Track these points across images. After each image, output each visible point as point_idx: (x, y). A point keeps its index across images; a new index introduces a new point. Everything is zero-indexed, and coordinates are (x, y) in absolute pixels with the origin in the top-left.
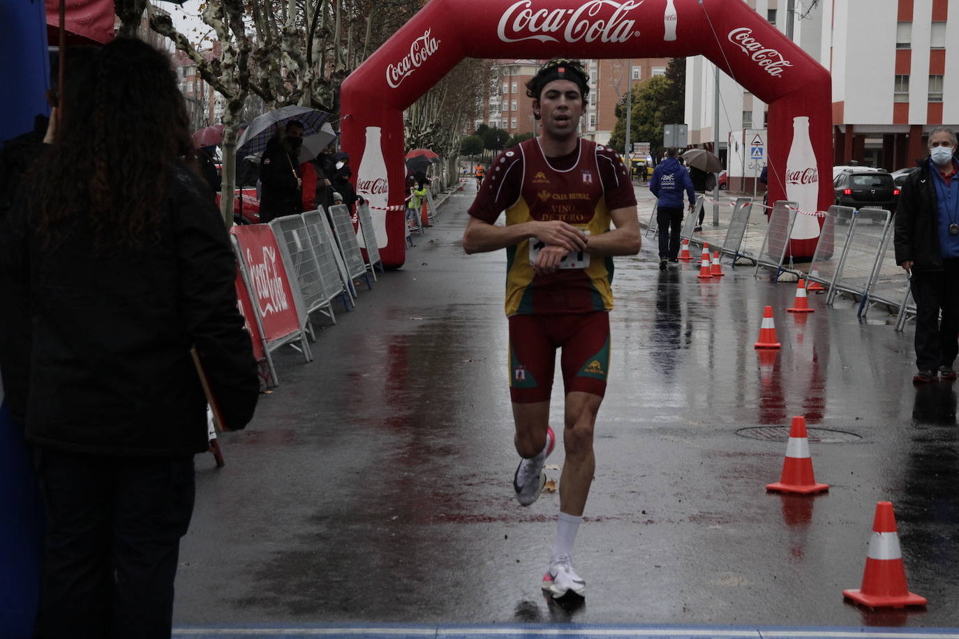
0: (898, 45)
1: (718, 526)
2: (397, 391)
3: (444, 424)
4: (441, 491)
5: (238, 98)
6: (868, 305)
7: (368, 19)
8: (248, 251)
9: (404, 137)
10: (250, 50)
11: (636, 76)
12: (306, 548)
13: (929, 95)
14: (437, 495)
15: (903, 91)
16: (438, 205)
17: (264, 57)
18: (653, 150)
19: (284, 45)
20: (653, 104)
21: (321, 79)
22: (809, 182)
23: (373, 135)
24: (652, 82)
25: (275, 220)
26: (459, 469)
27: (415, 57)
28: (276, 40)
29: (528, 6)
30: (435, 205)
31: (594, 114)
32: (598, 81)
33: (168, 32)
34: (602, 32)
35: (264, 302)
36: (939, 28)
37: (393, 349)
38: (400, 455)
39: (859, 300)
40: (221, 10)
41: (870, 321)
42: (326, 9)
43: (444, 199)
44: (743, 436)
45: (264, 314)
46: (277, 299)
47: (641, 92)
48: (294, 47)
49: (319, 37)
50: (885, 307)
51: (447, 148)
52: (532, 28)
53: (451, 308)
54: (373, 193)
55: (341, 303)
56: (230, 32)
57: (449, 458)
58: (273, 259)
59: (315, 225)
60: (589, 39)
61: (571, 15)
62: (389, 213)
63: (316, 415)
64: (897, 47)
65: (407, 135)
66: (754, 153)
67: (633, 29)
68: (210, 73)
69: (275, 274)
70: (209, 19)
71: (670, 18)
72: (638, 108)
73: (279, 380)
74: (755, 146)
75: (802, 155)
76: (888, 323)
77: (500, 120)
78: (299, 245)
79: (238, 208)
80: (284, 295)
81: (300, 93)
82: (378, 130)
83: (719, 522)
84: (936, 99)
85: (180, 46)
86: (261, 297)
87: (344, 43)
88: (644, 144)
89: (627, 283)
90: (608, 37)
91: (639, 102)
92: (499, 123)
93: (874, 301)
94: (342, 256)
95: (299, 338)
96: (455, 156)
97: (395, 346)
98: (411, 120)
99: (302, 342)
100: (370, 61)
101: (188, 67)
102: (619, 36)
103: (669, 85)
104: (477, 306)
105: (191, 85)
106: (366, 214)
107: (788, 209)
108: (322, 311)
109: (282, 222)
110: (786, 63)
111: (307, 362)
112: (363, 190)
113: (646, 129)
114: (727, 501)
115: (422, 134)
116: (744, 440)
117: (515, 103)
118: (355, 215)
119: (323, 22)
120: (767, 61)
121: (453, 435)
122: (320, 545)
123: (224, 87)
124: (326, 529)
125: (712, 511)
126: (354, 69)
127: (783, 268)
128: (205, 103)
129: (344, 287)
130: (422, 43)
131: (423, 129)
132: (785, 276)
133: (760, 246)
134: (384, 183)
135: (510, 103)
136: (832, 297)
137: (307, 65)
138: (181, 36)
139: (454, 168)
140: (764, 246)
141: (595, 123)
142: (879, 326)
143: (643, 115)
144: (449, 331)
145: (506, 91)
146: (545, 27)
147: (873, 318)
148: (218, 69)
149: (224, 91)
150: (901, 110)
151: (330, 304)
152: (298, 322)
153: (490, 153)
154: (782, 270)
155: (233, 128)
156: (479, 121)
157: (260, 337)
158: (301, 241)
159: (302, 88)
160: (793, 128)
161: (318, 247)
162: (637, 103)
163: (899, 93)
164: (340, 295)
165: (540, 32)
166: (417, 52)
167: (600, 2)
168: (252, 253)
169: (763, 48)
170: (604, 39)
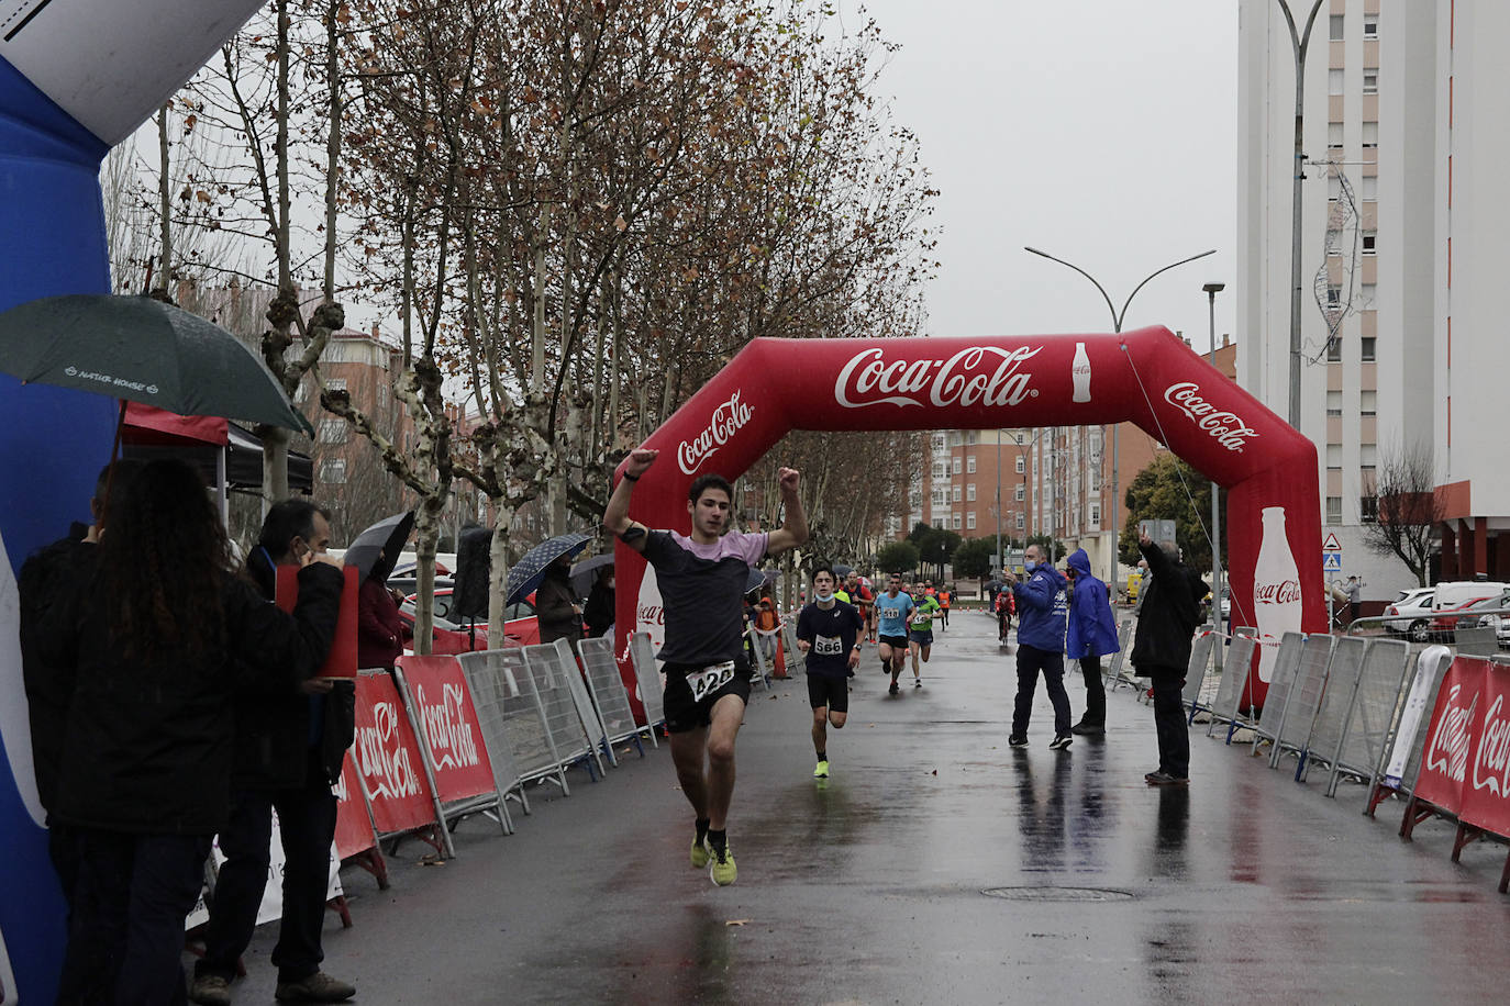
5: (437, 494)
8: (420, 687)
19: (525, 420)
21: (592, 463)
22: (1288, 601)
25: (467, 654)
27: (718, 429)
29: (877, 356)
31: (1098, 504)
33: (344, 411)
34: (984, 392)
35: (439, 753)
40: (417, 380)
45: (439, 768)
46: (461, 750)
48: (540, 421)
49: (579, 405)
52: (884, 388)
54: (660, 623)
58: (459, 701)
59: (546, 664)
60: (965, 401)
61: (939, 368)
67: (1029, 386)
68: (400, 464)
69: (461, 719)
70: (401, 392)
71: (1082, 370)
72: (1162, 493)
73: (456, 850)
75: (1276, 563)
77: (949, 517)
78: (514, 688)
80: (474, 748)
81: (540, 485)
85: (361, 430)
86: (435, 747)
90: (993, 398)
91: (1163, 485)
92: (947, 520)
95: (494, 804)
99: (500, 809)
100: (654, 437)
102: (1008, 396)
108: (545, 778)
110: (1249, 432)
111: (505, 835)
112: (645, 620)
117: (973, 489)
120: (1222, 428)
123: (417, 480)
127: (1238, 722)
129: (592, 750)
132: (1240, 735)
135: (964, 489)
136: (1277, 757)
138: (362, 416)
141: (1100, 518)
143: (1169, 505)
145: (957, 471)
146: (902, 385)
149: (417, 487)
151: (560, 769)
152: (493, 781)
153: (934, 569)
154: (1237, 725)
155: (430, 535)
156: (915, 518)
157: (432, 795)
158: (518, 684)
159: (542, 479)
160: (1262, 523)
161: (549, 692)
162: (1160, 486)
164: (582, 759)
165: (896, 393)
166: (721, 423)
167: (981, 350)
168: (425, 690)
169: (1214, 411)
170: (988, 401)
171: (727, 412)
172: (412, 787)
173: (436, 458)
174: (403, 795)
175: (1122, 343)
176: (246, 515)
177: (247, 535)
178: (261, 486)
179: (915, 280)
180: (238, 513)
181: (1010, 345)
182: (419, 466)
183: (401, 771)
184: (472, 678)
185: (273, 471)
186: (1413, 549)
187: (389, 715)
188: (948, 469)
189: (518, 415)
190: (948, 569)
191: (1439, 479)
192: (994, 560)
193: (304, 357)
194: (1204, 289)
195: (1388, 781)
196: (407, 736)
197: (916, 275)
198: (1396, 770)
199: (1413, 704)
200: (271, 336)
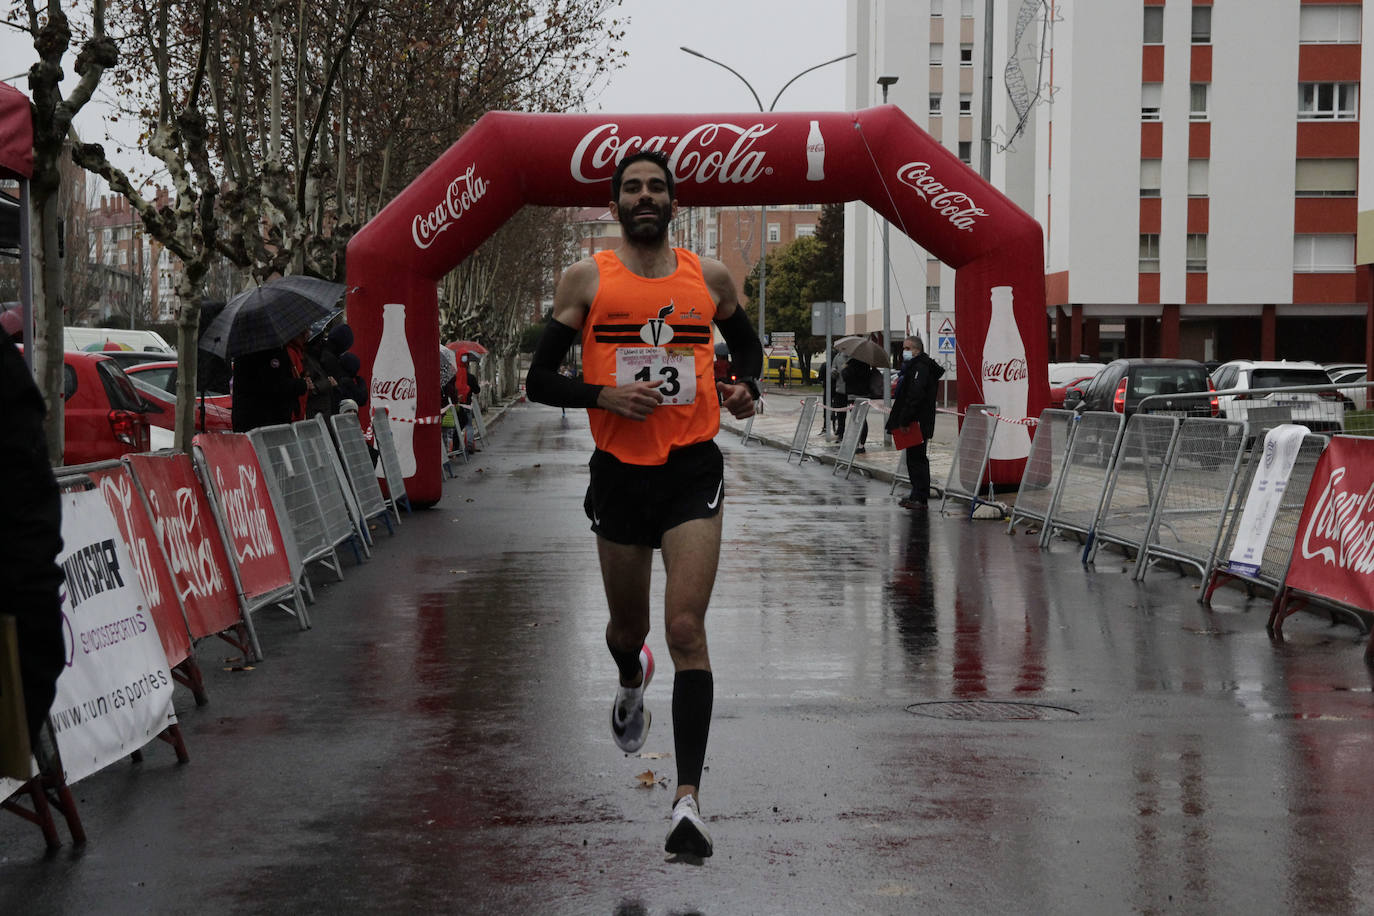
0: (1143, 192)
1: (876, 825)
2: (432, 665)
3: (500, 705)
4: (494, 788)
5: (200, 260)
6: (1097, 547)
7: (385, 153)
8: (218, 469)
9: (438, 324)
10: (216, 191)
11: (774, 237)
12: (307, 861)
13: (1188, 262)
14: (489, 793)
15: (1151, 256)
16: (489, 422)
17: (236, 202)
18: (800, 342)
19: (264, 188)
20: (798, 277)
21: (318, 237)
22: (1015, 379)
23: (394, 316)
24: (797, 245)
25: (254, 430)
26: (520, 760)
27: (453, 203)
28: (253, 181)
29: (613, 131)
30: (485, 421)
32: (719, 245)
33: (99, 167)
34: (719, 169)
35: (241, 542)
36: (1198, 168)
37: (424, 612)
38: (438, 745)
39: (1085, 540)
40: (175, 136)
41: (1099, 569)
42: (324, 140)
43: (497, 414)
44: (915, 714)
45: (241, 560)
46: (259, 539)
47: (780, 259)
48: (279, 191)
49: (315, 176)
50: (1121, 549)
51: (501, 343)
53: (509, 556)
54: (394, 399)
55: (350, 550)
56: (188, 167)
57: (507, 748)
58: (254, 483)
59: (312, 441)
60: (701, 178)
61: (675, 144)
62: (417, 427)
63: (317, 696)
64: (1141, 194)
65: (443, 321)
66: (943, 346)
67: (763, 163)
68: (159, 225)
69: (257, 504)
70: (158, 149)
71: (816, 149)
72: (777, 282)
73: (262, 652)
74: (943, 336)
75: (1004, 341)
76: (1125, 571)
78: (289, 467)
79: (199, 423)
80: (270, 536)
81: (286, 255)
82: (401, 308)
83: (878, 820)
84: (1198, 268)
85: (116, 186)
86: (236, 536)
87: (351, 189)
88: (786, 334)
89: (759, 522)
90: (728, 176)
91: (777, 275)
93: (1104, 541)
94: (351, 487)
95: (291, 596)
96: (514, 354)
97: (427, 608)
98: (448, 299)
99: (296, 602)
100: (387, 211)
101: (119, 228)
102: (743, 173)
103: (820, 250)
104: (544, 555)
105: (125, 254)
106: (385, 427)
107: (984, 415)
108: (323, 562)
109: (265, 435)
110: (979, 212)
111: (302, 630)
112: (380, 394)
113: (788, 313)
114: (891, 793)
115: (465, 319)
116: (917, 718)
118: (369, 429)
119: (319, 156)
120: (953, 208)
121: (513, 718)
122: (327, 857)
123: (178, 244)
124: (334, 838)
125: (869, 806)
126: (366, 223)
127: (979, 499)
128: (145, 280)
129: (355, 531)
130: (462, 185)
131: (466, 312)
132: (983, 511)
133: (947, 470)
134: (410, 384)
136: (1048, 536)
137: (298, 214)
138: (117, 173)
139: (512, 372)
140: (952, 469)
142: (1112, 574)
143: (784, 293)
144: (508, 587)
147: (1103, 565)
148: (169, 221)
149: (180, 251)
150: (1149, 283)
151: (334, 552)
152: (289, 572)
154: (978, 503)
155: (193, 303)
157: (236, 591)
158: (292, 462)
159: (292, 248)
160: (991, 303)
161: (317, 471)
162: (775, 276)
163: (1146, 259)
164: (348, 540)
166: (456, 197)
167: (716, 127)
168: (223, 473)
169: (946, 190)
170: (723, 178)
172: (216, 582)
174: (211, 593)
175: (855, 122)
181: (746, 122)
183: (206, 565)
184: (260, 456)
185: (42, 224)
187: (191, 501)
193: (74, 96)
194: (879, 82)
195: (1234, 567)
196: (208, 526)
197: (604, 64)
198: (1246, 556)
199: (1262, 486)
200: (40, 68)
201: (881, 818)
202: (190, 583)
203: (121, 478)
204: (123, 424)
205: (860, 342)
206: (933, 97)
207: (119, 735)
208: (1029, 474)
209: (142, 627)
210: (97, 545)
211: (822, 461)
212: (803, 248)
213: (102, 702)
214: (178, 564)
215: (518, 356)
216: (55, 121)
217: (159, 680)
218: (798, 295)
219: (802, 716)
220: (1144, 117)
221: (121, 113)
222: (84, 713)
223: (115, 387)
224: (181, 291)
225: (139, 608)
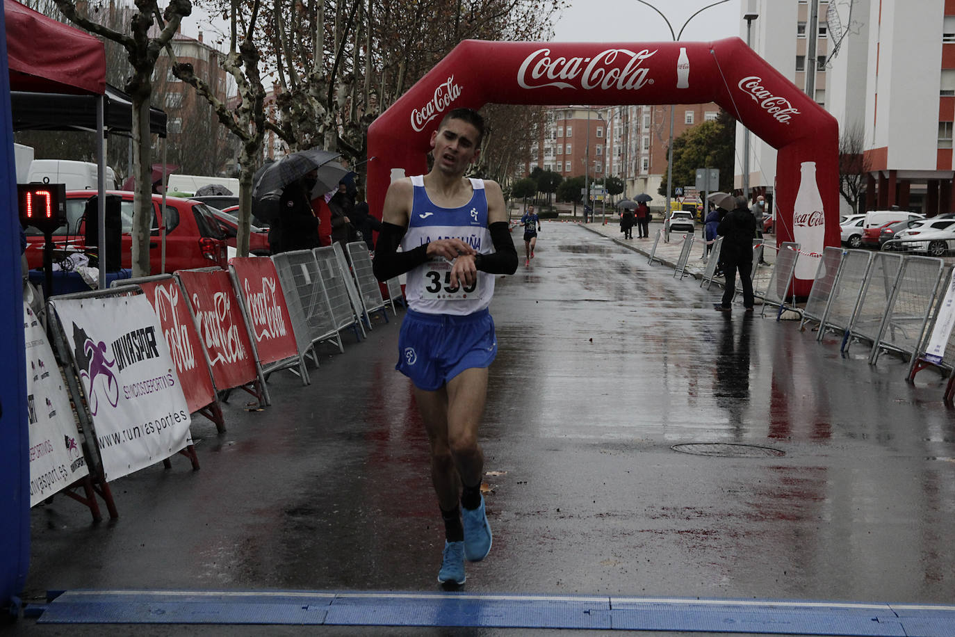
0: (942, 92)
1: (619, 522)
5: (254, 140)
6: (850, 341)
7: (400, 65)
8: (246, 280)
11: (689, 120)
15: (947, 137)
17: (286, 101)
20: (704, 148)
21: (352, 122)
22: (816, 225)
27: (438, 101)
29: (546, 54)
31: (647, 158)
32: (651, 125)
33: (189, 79)
34: (618, 80)
35: (260, 328)
38: (360, 463)
39: (843, 336)
40: (239, 58)
41: (850, 355)
44: (677, 451)
45: (259, 339)
46: (275, 326)
47: (692, 136)
48: (321, 92)
52: (550, 76)
55: (351, 335)
58: (273, 289)
60: (605, 86)
61: (588, 63)
64: (941, 94)
67: (648, 76)
68: (228, 117)
69: (274, 302)
70: (228, 67)
71: (683, 66)
72: (689, 152)
73: (271, 399)
75: (808, 199)
77: (555, 164)
78: (308, 278)
80: (283, 323)
82: (402, 171)
83: (621, 518)
85: (200, 92)
86: (257, 324)
88: (692, 188)
90: (623, 85)
91: (690, 147)
92: (553, 166)
93: (855, 337)
95: (297, 363)
99: (300, 367)
100: (395, 106)
102: (634, 83)
103: (720, 130)
107: (789, 250)
108: (329, 340)
109: (289, 256)
110: (794, 111)
111: (304, 385)
116: (677, 454)
117: (570, 147)
120: (776, 108)
123: (240, 130)
125: (619, 510)
127: (785, 306)
129: (356, 318)
130: (445, 89)
132: (787, 315)
135: (565, 147)
136: (822, 333)
137: (328, 109)
138: (201, 83)
141: (648, 166)
142: (861, 360)
143: (693, 159)
145: (560, 135)
146: (563, 74)
147: (854, 353)
149: (241, 134)
150: (945, 156)
151: (338, 334)
152: (296, 347)
153: (544, 196)
154: (784, 308)
155: (249, 169)
156: (534, 164)
157: (254, 359)
158: (310, 275)
159: (323, 131)
160: (800, 172)
161: (330, 280)
162: (688, 147)
163: (943, 139)
164: (352, 326)
165: (558, 79)
166: (441, 97)
167: (616, 51)
168: (250, 282)
169: (772, 96)
170: (620, 86)
171: (445, 90)
172: (240, 354)
173: (253, 115)
174: (235, 361)
175: (711, 49)
176: (119, 151)
177: (120, 164)
178: (130, 131)
179: (556, 8)
180: (114, 150)
181: (636, 48)
182: (240, 120)
183: (233, 342)
184: (281, 272)
185: (139, 118)
186: (850, 190)
187: (225, 301)
188: (555, 134)
189: (304, 88)
190: (554, 196)
191: (867, 146)
192: (584, 191)
193: (162, 36)
194: (745, 18)
195: (928, 358)
196: (237, 316)
197: (557, 5)
198: (936, 350)
199: (949, 303)
200: (138, 17)
201: (624, 517)
202: (219, 354)
203: (171, 286)
204: (208, 246)
205: (725, 197)
206: (801, 25)
207: (148, 451)
208: (814, 291)
209: (172, 383)
210: (142, 330)
211: (697, 277)
212: (708, 129)
213: (136, 430)
214: (212, 341)
215: (510, 200)
216: (148, 52)
217: (181, 417)
218: (704, 160)
219: (602, 450)
220: (944, 40)
221: (224, 39)
222: (122, 437)
223: (204, 222)
224: (242, 161)
225: (170, 370)
